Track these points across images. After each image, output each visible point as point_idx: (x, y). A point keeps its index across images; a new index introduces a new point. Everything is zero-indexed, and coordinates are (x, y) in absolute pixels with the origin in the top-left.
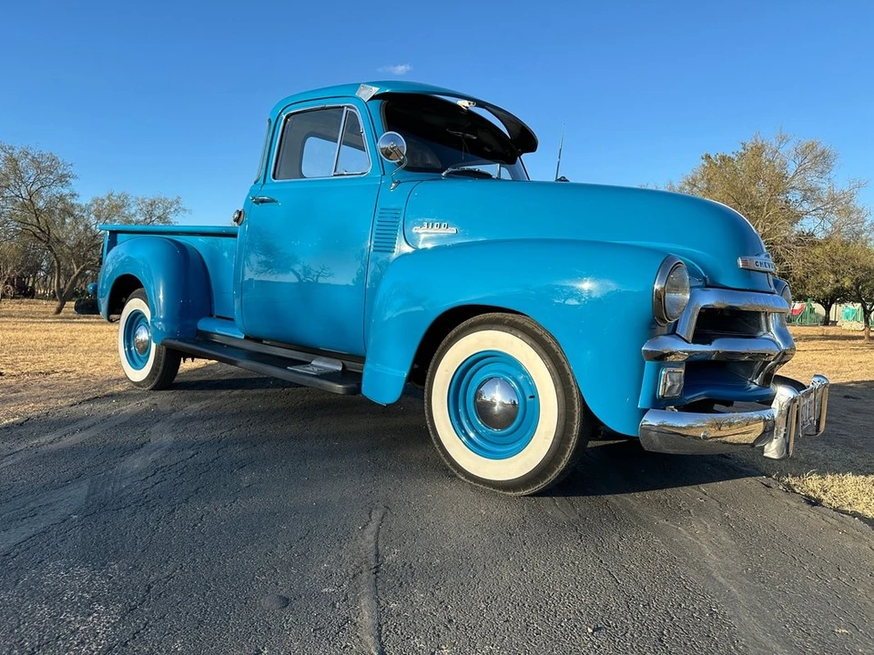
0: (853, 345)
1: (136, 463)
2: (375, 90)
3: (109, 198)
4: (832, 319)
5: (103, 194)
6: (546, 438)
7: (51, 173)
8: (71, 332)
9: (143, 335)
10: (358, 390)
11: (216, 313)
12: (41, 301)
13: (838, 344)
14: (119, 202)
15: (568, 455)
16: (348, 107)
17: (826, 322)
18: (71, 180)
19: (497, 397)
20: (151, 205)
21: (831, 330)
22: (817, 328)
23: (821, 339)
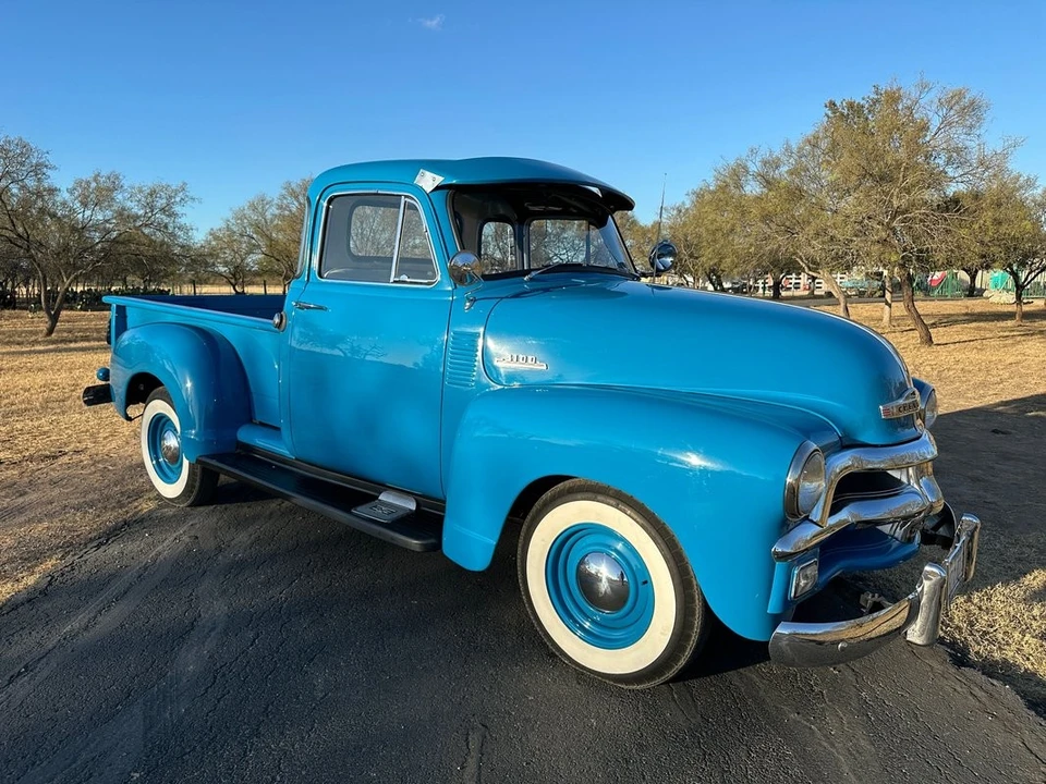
0: (1003, 329)
1: (190, 662)
2: (439, 180)
3: (95, 180)
4: (978, 285)
5: (88, 175)
6: (662, 633)
7: (22, 164)
8: (70, 370)
9: (171, 442)
10: (438, 546)
11: (258, 418)
12: (25, 313)
13: (985, 329)
14: (109, 184)
15: (688, 653)
16: (406, 196)
17: (972, 292)
18: (49, 172)
19: (604, 572)
20: (151, 195)
21: (976, 305)
22: (959, 303)
23: (965, 322)
